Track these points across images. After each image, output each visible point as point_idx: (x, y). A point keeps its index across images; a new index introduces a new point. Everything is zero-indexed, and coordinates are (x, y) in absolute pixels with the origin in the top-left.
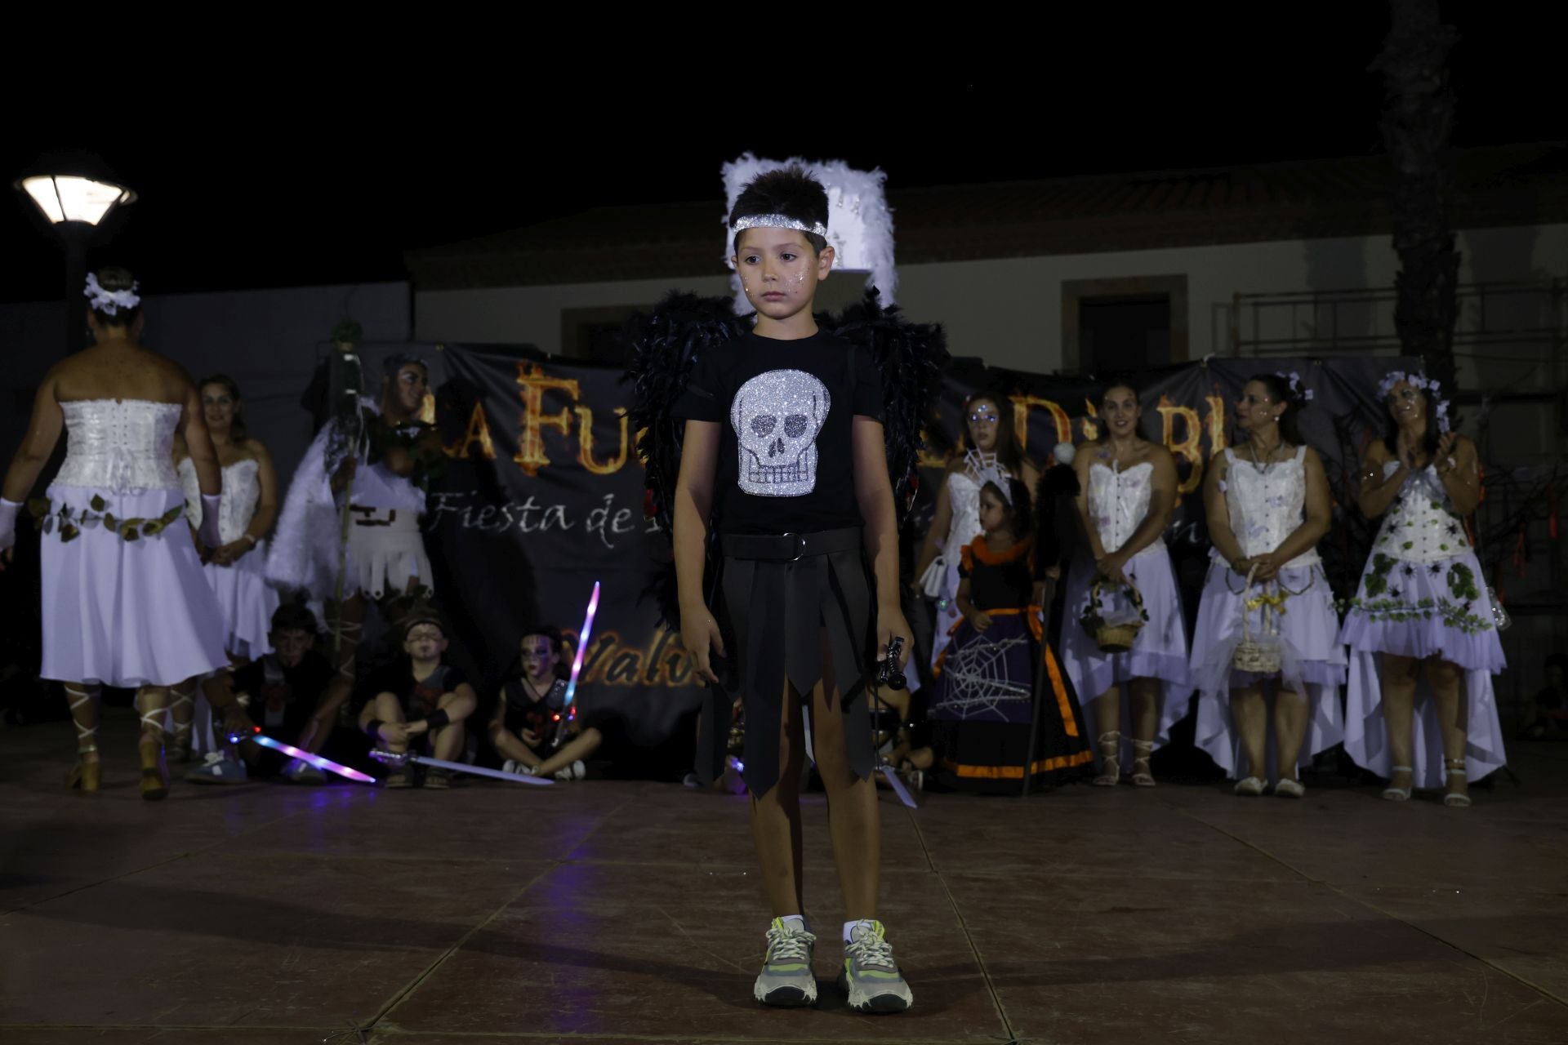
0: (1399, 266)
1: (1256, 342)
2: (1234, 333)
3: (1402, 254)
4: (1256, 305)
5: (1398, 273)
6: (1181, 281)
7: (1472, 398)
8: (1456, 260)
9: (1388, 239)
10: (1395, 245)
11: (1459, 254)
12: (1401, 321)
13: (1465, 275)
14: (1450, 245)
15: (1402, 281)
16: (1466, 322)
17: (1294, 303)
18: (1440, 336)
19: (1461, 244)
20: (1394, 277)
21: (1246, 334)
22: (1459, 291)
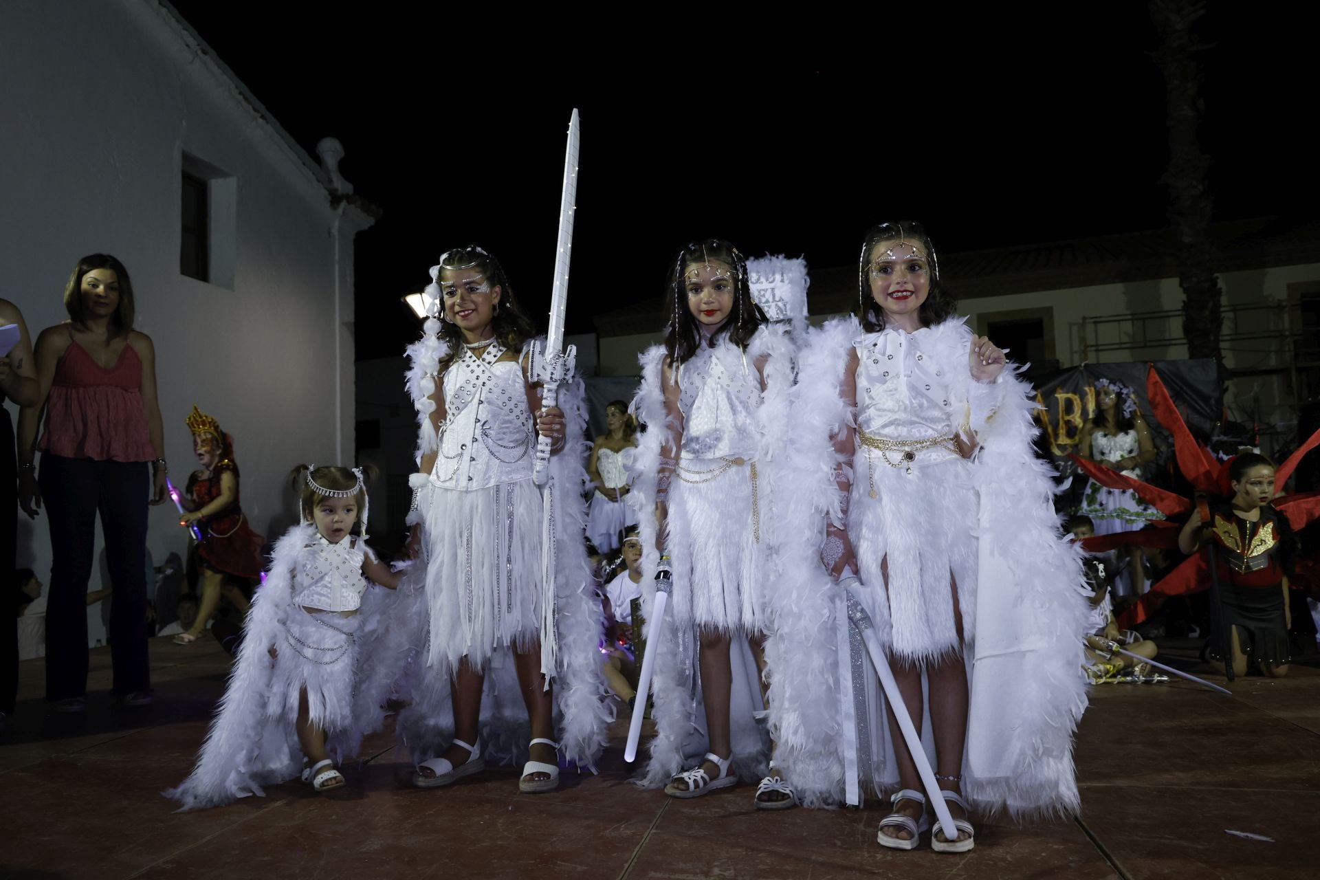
0: (1184, 297)
1: (1097, 345)
2: (1083, 339)
3: (1186, 291)
4: (1095, 323)
5: (1184, 302)
6: (1049, 310)
7: (1234, 374)
8: (1219, 293)
9: (1176, 281)
10: (1181, 285)
11: (1221, 288)
12: (1187, 329)
13: (1224, 300)
14: (1214, 284)
15: (1187, 305)
16: (1226, 329)
17: (1119, 321)
18: (1212, 338)
19: (1221, 284)
20: (1182, 304)
21: (1091, 340)
22: (1222, 309)
